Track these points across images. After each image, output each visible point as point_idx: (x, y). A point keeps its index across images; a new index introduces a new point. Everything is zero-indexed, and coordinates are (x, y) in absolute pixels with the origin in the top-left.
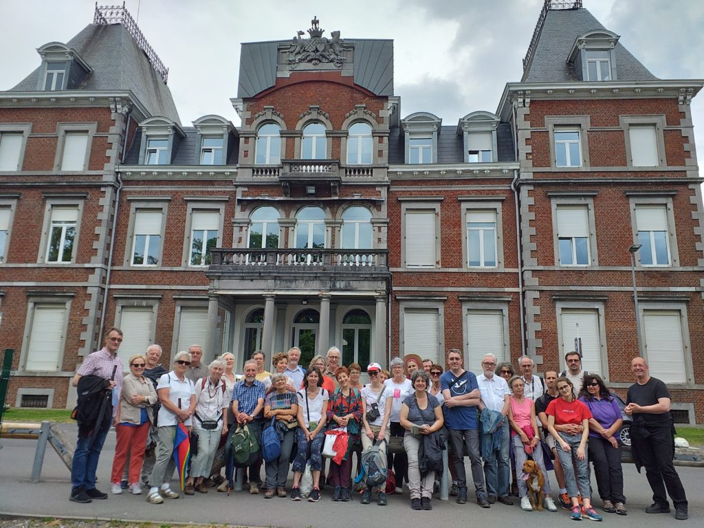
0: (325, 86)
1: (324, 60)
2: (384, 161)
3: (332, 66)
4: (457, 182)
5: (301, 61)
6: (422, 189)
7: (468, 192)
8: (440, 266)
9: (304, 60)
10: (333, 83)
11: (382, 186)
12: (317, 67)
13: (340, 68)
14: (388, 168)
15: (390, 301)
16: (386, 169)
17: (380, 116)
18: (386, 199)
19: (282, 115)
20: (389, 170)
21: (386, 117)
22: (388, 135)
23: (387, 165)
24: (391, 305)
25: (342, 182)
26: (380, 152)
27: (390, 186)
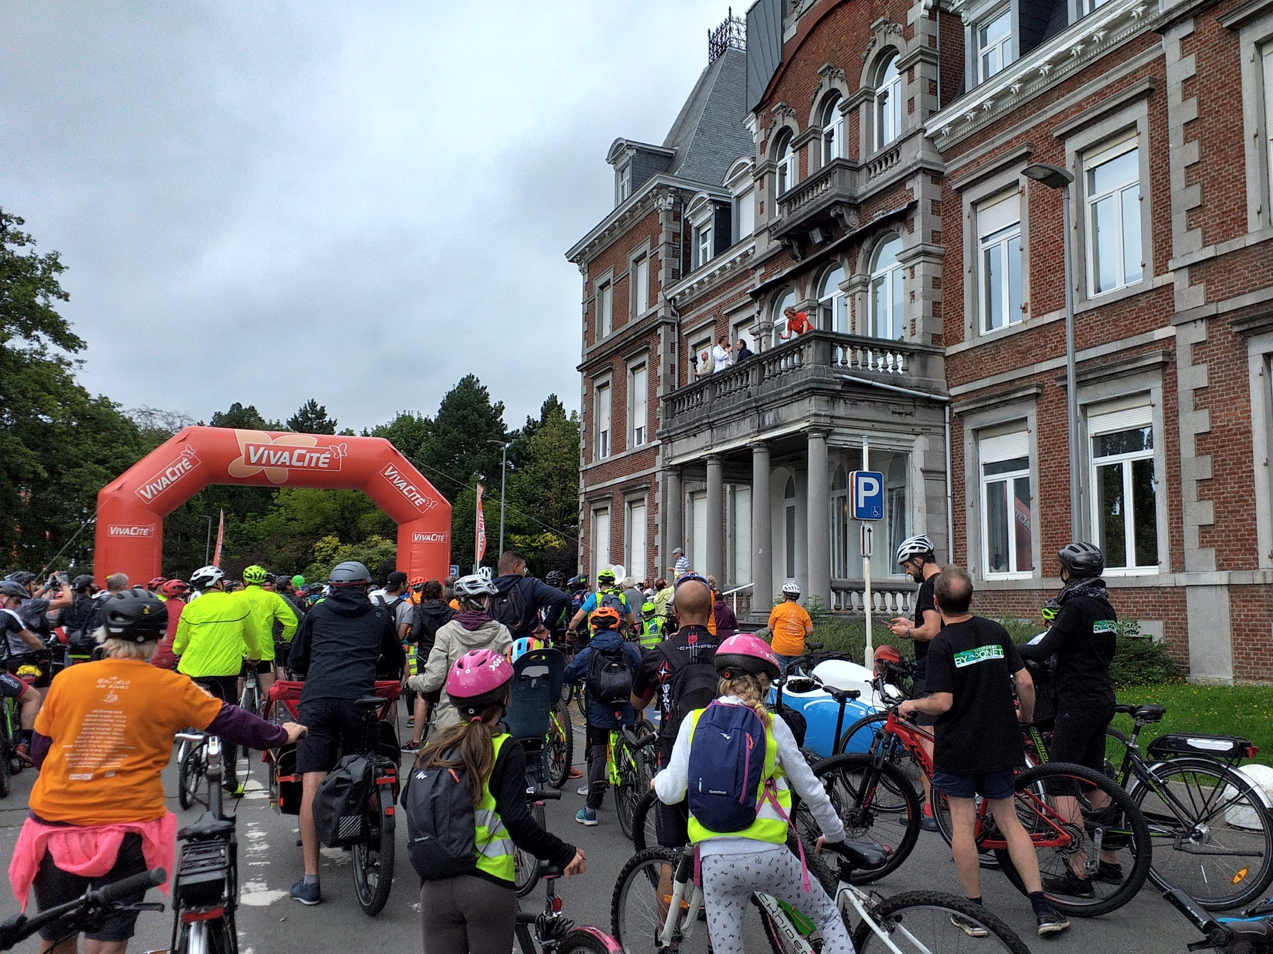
2: (917, 118)
4: (1056, 94)
6: (997, 144)
7: (1079, 106)
8: (1029, 315)
11: (912, 175)
14: (925, 131)
15: (947, 420)
16: (920, 135)
17: (909, 24)
18: (920, 203)
19: (794, 110)
20: (926, 135)
21: (917, 20)
22: (920, 57)
23: (919, 126)
24: (951, 429)
25: (856, 199)
26: (911, 101)
27: (943, 167)
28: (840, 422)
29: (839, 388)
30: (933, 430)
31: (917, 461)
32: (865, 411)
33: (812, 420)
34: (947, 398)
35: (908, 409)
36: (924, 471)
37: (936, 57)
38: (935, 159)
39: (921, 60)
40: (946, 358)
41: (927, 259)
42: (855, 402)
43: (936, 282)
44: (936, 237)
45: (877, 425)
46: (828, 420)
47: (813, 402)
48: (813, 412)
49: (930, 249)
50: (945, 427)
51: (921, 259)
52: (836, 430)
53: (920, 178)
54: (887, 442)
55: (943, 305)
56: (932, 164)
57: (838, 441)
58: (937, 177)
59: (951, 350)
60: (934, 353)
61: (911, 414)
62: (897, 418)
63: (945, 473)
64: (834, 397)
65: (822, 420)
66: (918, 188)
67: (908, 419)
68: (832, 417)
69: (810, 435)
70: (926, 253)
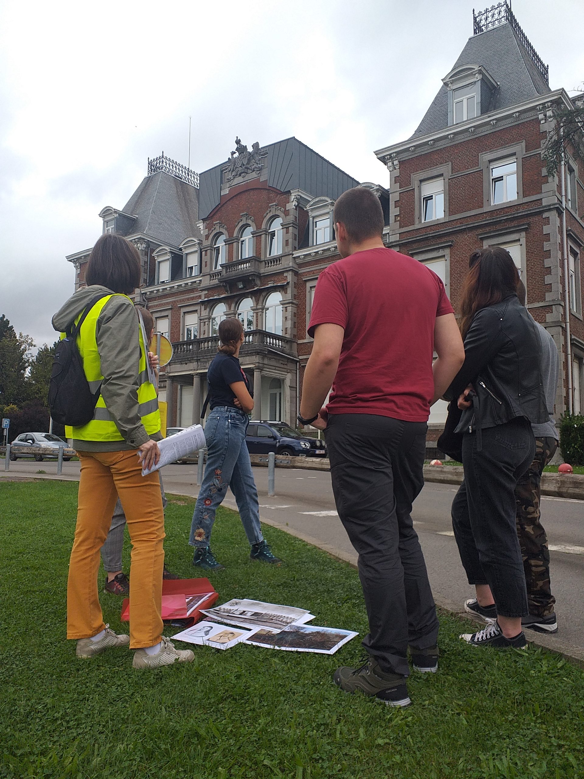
0: (252, 193)
1: (249, 171)
2: (289, 249)
3: (254, 175)
5: (234, 177)
9: (236, 175)
10: (256, 189)
11: (287, 271)
12: (246, 179)
13: (260, 175)
14: (293, 255)
15: (298, 368)
16: (291, 256)
17: (287, 209)
18: (290, 283)
19: (225, 226)
20: (293, 256)
21: (291, 209)
22: (292, 225)
23: (291, 252)
24: (299, 372)
25: (261, 274)
26: (287, 241)
27: (298, 270)
28: (265, 366)
29: (267, 353)
30: (293, 371)
31: (288, 382)
32: (273, 363)
33: (257, 364)
34: (298, 360)
35: (286, 363)
36: (290, 387)
37: (297, 226)
38: (296, 266)
39: (292, 226)
40: (298, 344)
41: (292, 305)
42: (270, 359)
43: (295, 315)
44: (295, 297)
45: (277, 368)
46: (262, 365)
47: (257, 358)
48: (257, 361)
49: (294, 301)
50: (297, 371)
51: (291, 305)
52: (265, 369)
53: (290, 273)
54: (279, 375)
55: (297, 324)
56: (295, 268)
57: (264, 373)
58: (296, 273)
59: (300, 342)
60: (294, 342)
61: (286, 365)
62: (282, 366)
63: (296, 388)
64: (264, 356)
65: (260, 365)
66: (290, 277)
67: (285, 367)
68: (264, 364)
69: (255, 370)
70: (292, 303)
